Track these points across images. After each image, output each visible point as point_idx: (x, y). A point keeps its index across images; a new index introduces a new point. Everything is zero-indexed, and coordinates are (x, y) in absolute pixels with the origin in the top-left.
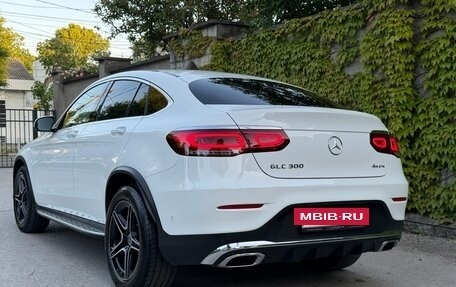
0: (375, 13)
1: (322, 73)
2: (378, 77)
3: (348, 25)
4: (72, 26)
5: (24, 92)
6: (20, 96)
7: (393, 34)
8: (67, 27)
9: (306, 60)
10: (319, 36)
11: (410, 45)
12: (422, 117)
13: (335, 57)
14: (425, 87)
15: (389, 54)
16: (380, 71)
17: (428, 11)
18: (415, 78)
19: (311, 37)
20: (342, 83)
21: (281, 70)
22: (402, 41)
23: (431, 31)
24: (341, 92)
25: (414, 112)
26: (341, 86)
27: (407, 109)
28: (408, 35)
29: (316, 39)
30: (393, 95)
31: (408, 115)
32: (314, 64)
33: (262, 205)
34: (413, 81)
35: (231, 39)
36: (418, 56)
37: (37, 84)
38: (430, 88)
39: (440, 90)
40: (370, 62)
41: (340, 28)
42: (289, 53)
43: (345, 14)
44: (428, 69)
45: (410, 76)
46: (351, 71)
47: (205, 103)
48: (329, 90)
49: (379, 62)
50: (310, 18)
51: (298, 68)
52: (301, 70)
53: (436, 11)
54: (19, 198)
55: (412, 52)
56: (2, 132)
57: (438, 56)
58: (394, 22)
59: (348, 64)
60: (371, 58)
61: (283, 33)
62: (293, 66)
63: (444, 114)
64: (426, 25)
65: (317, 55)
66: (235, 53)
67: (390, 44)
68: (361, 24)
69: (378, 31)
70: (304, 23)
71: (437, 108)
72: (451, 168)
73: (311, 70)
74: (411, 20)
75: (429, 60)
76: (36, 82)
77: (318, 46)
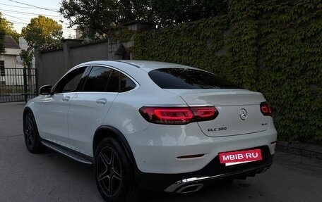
0: (235, 21)
1: (201, 55)
2: (236, 58)
3: (218, 27)
4: (40, 17)
5: (15, 56)
6: (13, 58)
7: (246, 35)
8: (37, 17)
9: (192, 47)
10: (200, 33)
11: (255, 41)
12: (261, 82)
13: (209, 46)
14: (264, 65)
15: (243, 46)
16: (238, 55)
17: (266, 22)
18: (258, 59)
19: (195, 33)
20: (214, 61)
21: (176, 52)
22: (251, 39)
23: (268, 33)
24: (213, 66)
25: (257, 79)
26: (213, 63)
27: (253, 78)
28: (255, 35)
29: (198, 35)
30: (246, 69)
31: (254, 81)
32: (197, 49)
33: (203, 155)
34: (256, 62)
35: (145, 32)
36: (260, 47)
37: (23, 51)
38: (266, 66)
39: (272, 67)
40: (232, 50)
41: (213, 29)
42: (182, 42)
43: (216, 21)
44: (265, 55)
45: (255, 59)
46: (219, 54)
47: (162, 88)
48: (205, 65)
49: (237, 50)
50: (194, 22)
51: (187, 51)
52: (189, 52)
53: (271, 22)
54: (28, 132)
55: (256, 45)
56: (3, 79)
57: (272, 48)
58: (247, 28)
59: (217, 50)
60: (233, 48)
61: (178, 30)
62: (184, 50)
63: (275, 81)
64: (265, 30)
65: (199, 44)
66: (148, 41)
67: (245, 40)
68: (225, 27)
69: (237, 32)
70: (191, 25)
71: (271, 77)
72: (278, 111)
73: (195, 52)
74: (256, 27)
75: (267, 50)
76: (22, 50)
77: (199, 39)
